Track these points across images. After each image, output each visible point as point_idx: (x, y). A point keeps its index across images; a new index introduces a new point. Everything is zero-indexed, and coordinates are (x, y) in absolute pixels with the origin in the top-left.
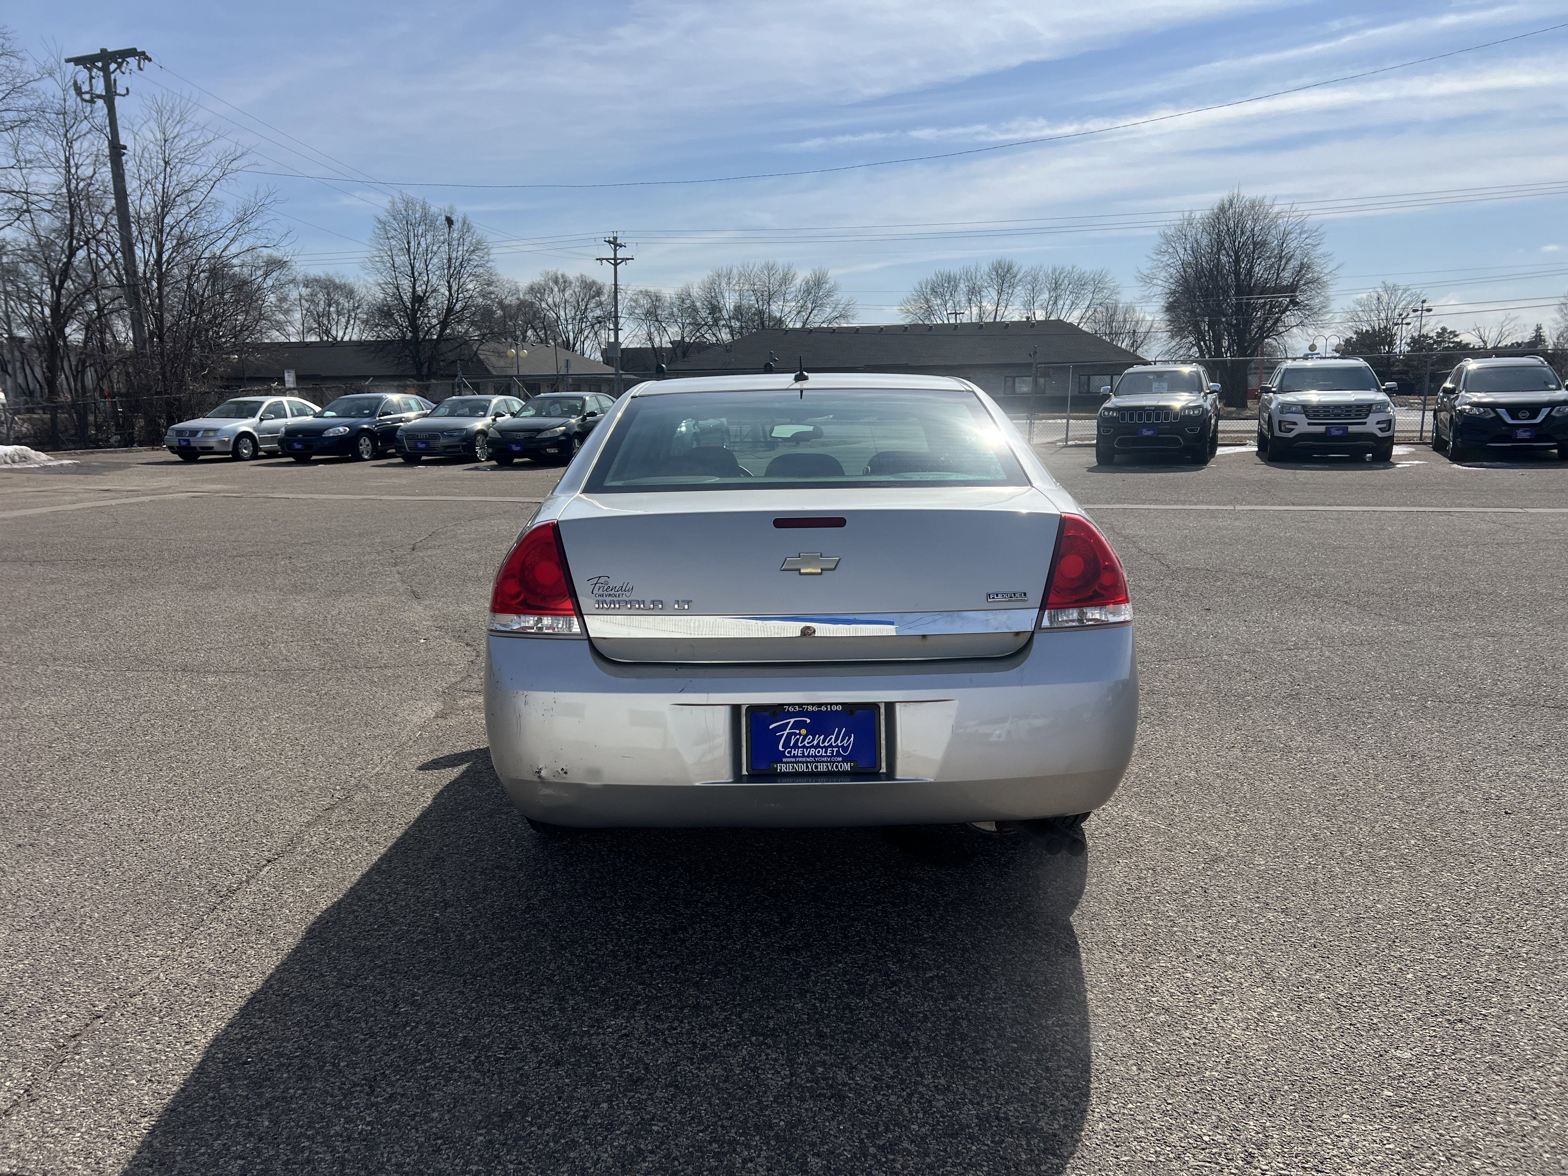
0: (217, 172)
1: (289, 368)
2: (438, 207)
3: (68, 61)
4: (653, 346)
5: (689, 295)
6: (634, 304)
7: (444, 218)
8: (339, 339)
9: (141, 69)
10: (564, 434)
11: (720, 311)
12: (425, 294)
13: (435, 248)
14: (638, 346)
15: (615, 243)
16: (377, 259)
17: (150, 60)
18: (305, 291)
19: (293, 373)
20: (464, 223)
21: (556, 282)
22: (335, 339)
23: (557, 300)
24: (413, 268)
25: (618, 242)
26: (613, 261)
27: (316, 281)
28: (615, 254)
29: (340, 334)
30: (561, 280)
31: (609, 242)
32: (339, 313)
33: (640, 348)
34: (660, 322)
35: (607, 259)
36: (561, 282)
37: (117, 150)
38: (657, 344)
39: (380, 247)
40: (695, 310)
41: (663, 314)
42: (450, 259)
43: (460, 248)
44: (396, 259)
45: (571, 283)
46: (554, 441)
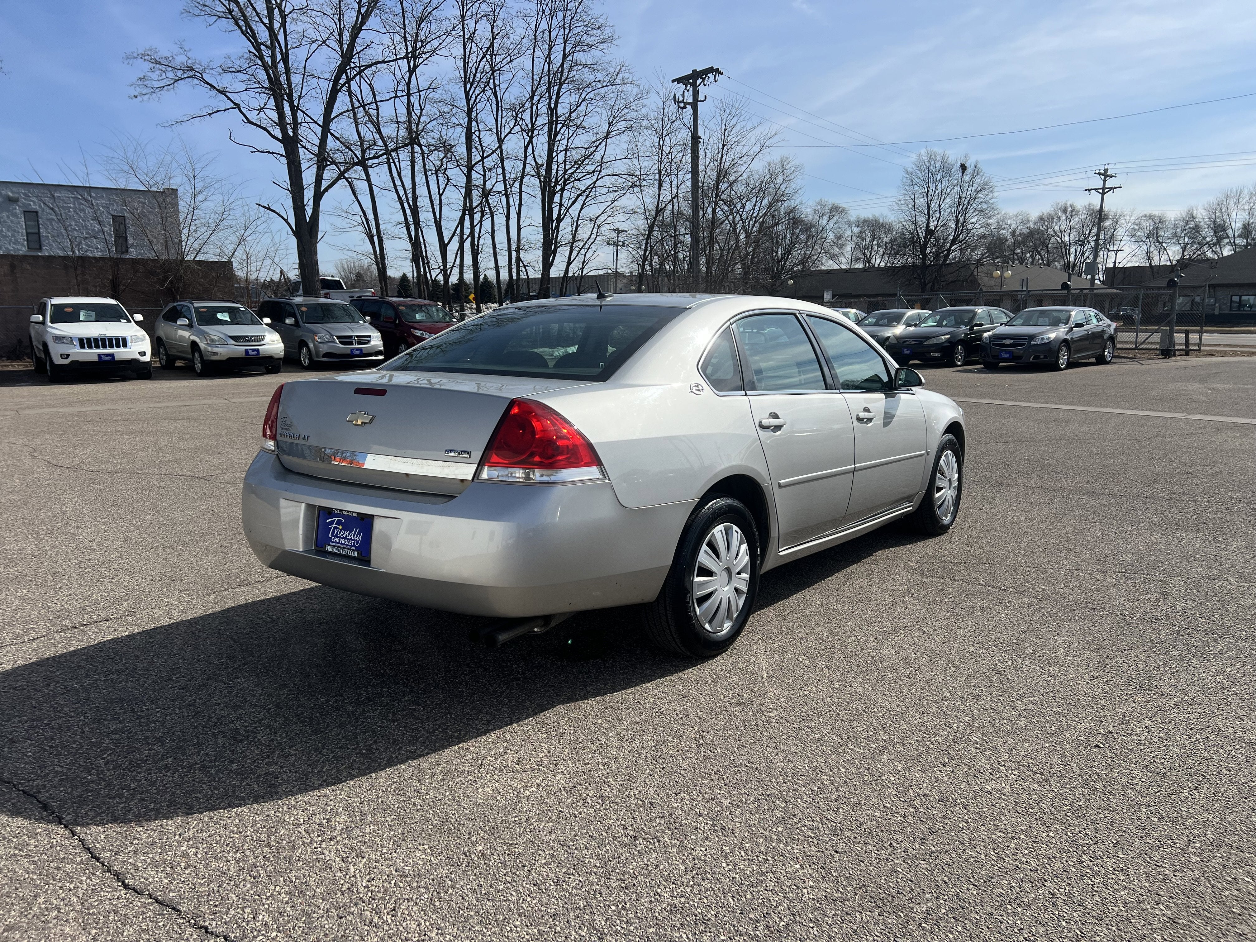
0: (757, 149)
1: (828, 289)
2: (954, 157)
3: (673, 81)
4: (1151, 264)
5: (1193, 217)
6: (1137, 227)
7: (959, 165)
8: (876, 265)
9: (716, 81)
10: (948, 341)
11: (1225, 230)
12: (936, 228)
13: (949, 190)
14: (1137, 265)
15: (1105, 175)
16: (902, 202)
17: (722, 74)
18: (856, 230)
19: (830, 293)
20: (975, 167)
21: (1065, 211)
22: (873, 266)
23: (1063, 227)
24: (929, 207)
25: (1109, 173)
26: (1101, 191)
27: (866, 221)
28: (1104, 184)
29: (878, 261)
30: (1069, 210)
31: (1100, 174)
32: (879, 245)
33: (1138, 267)
34: (1161, 243)
35: (1095, 189)
36: (1069, 212)
37: (695, 139)
38: (1156, 262)
39: (906, 192)
40: (1197, 228)
41: (1165, 234)
42: (960, 198)
43: (970, 189)
44: (917, 201)
45: (1078, 211)
46: (940, 347)
